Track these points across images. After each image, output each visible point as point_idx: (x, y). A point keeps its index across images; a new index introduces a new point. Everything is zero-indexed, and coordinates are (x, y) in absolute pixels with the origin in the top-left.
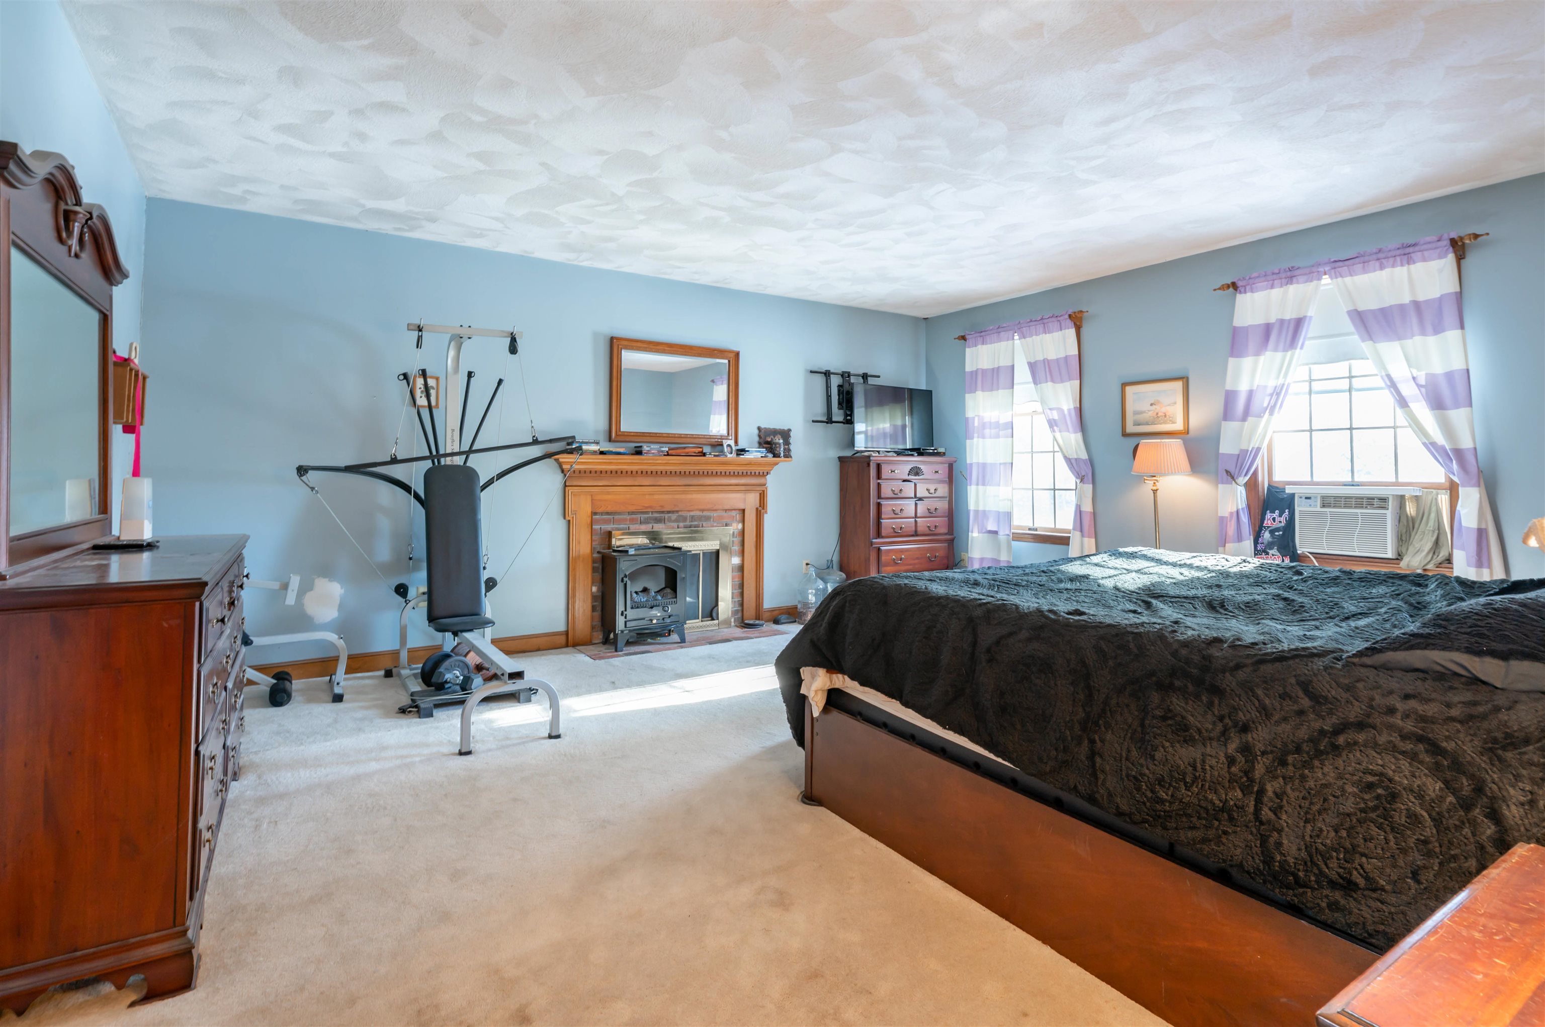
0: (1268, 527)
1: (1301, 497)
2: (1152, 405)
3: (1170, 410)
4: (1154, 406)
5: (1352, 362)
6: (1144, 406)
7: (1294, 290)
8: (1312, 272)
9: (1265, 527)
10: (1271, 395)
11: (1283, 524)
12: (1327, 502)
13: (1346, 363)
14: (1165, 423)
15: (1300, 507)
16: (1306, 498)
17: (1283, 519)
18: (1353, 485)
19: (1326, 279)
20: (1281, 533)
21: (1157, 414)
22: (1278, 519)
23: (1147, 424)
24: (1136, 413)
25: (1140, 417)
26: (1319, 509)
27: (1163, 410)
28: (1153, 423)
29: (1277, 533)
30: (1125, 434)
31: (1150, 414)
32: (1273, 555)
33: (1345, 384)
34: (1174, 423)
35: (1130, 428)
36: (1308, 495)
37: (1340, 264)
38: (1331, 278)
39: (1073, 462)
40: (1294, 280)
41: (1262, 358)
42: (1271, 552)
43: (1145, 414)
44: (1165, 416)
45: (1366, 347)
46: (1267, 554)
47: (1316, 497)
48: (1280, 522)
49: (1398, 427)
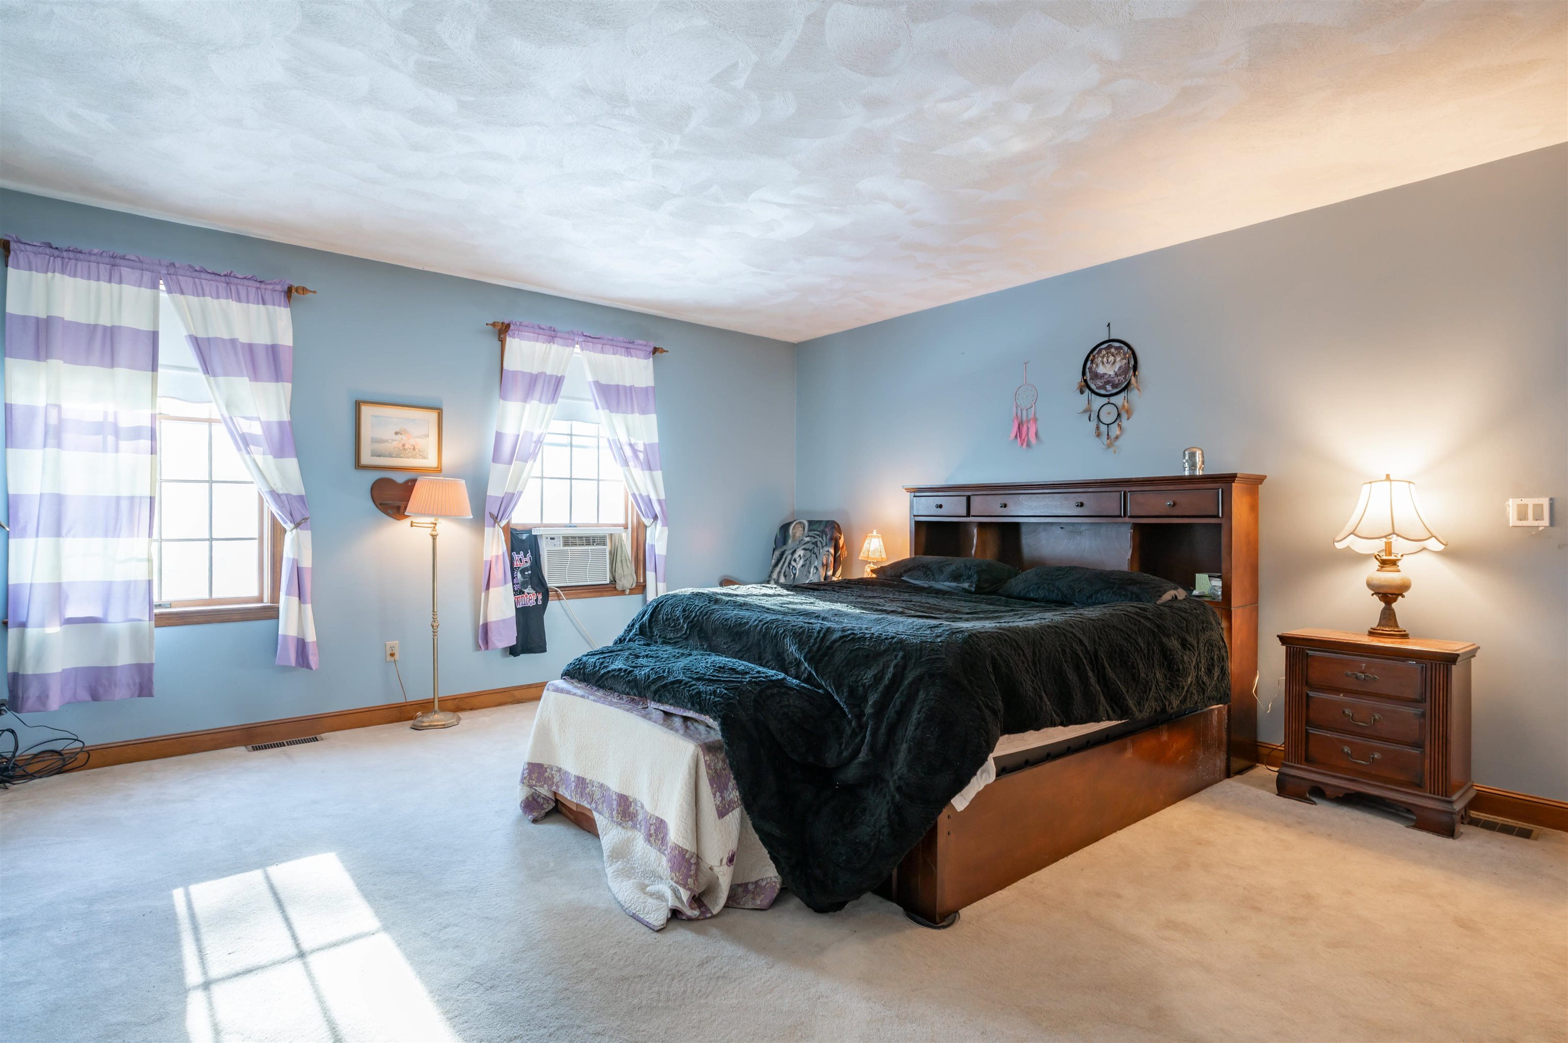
0: (519, 568)
1: (547, 538)
2: (396, 433)
3: (420, 443)
4: (399, 436)
5: (574, 423)
6: (387, 433)
7: (556, 350)
8: (569, 338)
9: (516, 568)
10: (535, 442)
11: (529, 564)
12: (568, 541)
13: (569, 422)
14: (414, 457)
15: (545, 548)
16: (551, 539)
17: (527, 559)
18: (570, 527)
19: (577, 349)
20: (530, 572)
21: (404, 445)
22: (524, 560)
23: (390, 456)
24: (374, 441)
25: (379, 447)
26: (562, 548)
27: (412, 441)
28: (398, 456)
29: (526, 573)
30: (358, 465)
31: (395, 444)
32: (528, 594)
33: (566, 440)
34: (424, 458)
35: (366, 459)
36: (552, 536)
37: (589, 339)
38: (582, 349)
39: (284, 498)
40: (556, 339)
41: (528, 406)
42: (526, 591)
43: (387, 445)
44: (414, 449)
45: (602, 414)
46: (523, 593)
47: (559, 538)
48: (526, 562)
49: (600, 480)
